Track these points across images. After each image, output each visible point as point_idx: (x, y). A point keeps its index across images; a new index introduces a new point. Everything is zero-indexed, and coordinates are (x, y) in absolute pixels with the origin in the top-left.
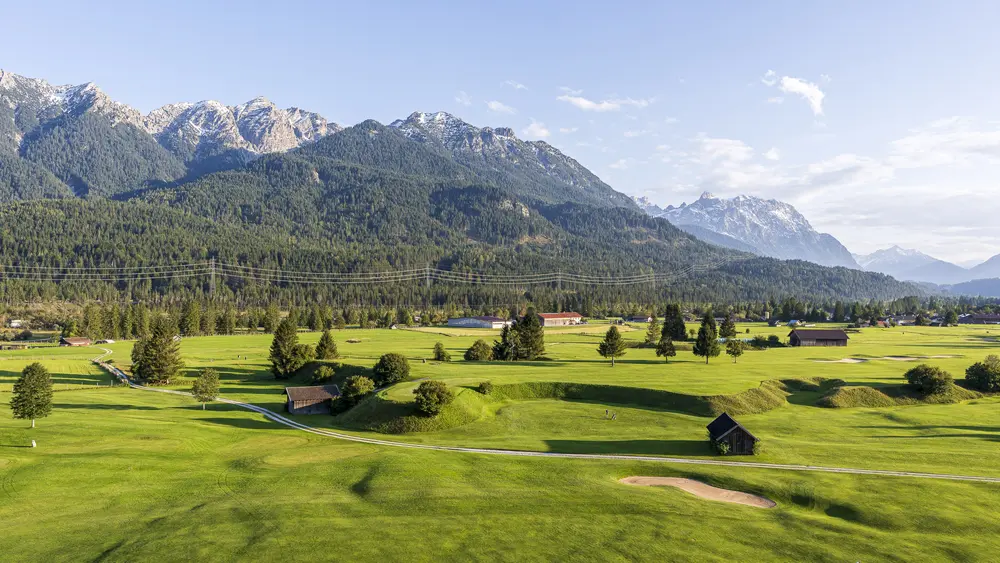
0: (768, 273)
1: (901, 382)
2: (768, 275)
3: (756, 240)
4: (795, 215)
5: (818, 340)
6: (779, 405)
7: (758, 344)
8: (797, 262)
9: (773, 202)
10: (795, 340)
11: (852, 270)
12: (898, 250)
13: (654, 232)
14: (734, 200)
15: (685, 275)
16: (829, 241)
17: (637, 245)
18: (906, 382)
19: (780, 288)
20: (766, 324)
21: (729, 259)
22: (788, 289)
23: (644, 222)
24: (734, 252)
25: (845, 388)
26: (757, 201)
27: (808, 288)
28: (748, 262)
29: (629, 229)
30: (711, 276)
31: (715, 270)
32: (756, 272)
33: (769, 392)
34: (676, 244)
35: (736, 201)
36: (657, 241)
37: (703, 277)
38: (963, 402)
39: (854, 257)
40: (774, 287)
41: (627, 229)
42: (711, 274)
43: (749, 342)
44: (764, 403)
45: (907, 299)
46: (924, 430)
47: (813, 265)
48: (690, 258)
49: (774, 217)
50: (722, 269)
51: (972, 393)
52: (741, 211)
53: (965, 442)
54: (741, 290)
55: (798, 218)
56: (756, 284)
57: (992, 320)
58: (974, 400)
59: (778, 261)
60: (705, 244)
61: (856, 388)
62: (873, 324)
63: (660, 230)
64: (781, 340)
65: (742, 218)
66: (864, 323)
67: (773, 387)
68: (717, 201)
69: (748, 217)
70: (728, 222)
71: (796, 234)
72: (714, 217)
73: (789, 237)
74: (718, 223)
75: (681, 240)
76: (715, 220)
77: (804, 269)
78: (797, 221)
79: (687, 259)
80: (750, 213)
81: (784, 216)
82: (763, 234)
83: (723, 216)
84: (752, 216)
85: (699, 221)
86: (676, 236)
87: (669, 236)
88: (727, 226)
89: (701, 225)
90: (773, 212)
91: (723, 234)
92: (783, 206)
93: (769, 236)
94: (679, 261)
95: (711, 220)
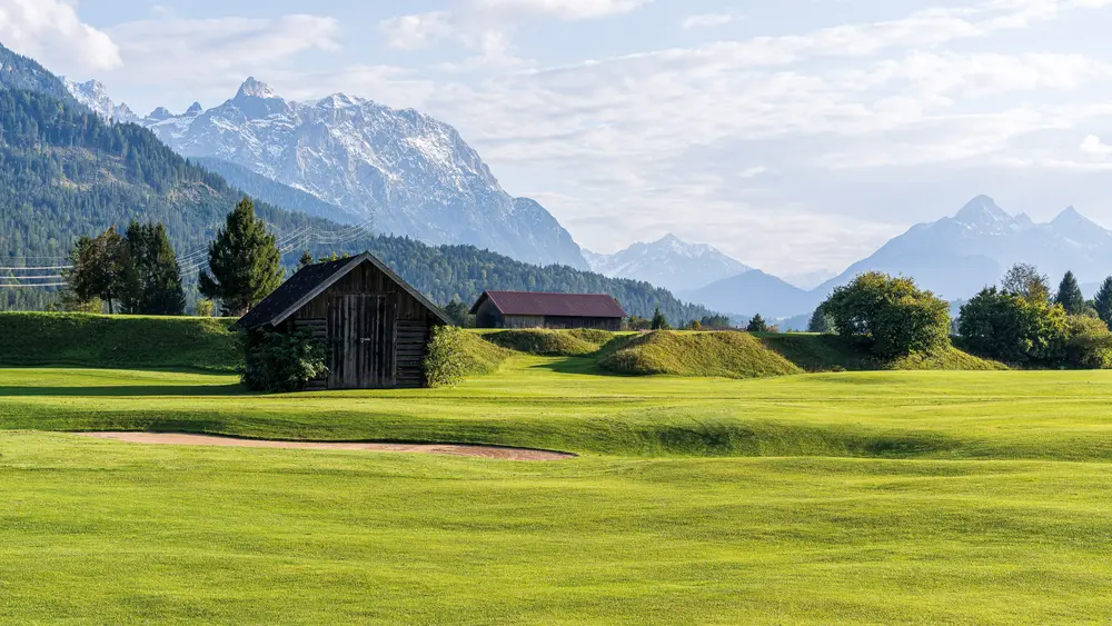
4: (461, 150)
8: (465, 252)
9: (411, 116)
12: (674, 244)
13: (118, 161)
14: (320, 104)
16: (532, 214)
17: (67, 194)
23: (89, 135)
26: (374, 110)
29: (48, 150)
34: (172, 195)
35: (324, 107)
36: (124, 184)
41: (42, 149)
49: (413, 151)
52: (337, 133)
55: (467, 158)
63: (130, 156)
65: (339, 151)
68: (278, 104)
69: (351, 149)
70: (304, 157)
71: (461, 194)
72: (271, 143)
73: (445, 203)
74: (281, 158)
75: (185, 186)
76: (274, 150)
77: (483, 268)
78: (464, 163)
79: (202, 235)
80: (358, 140)
81: (435, 152)
82: (387, 191)
83: (292, 143)
84: (362, 146)
85: (233, 150)
86: (173, 173)
87: (156, 175)
88: (303, 167)
89: (236, 161)
90: (410, 139)
91: (293, 185)
92: (433, 128)
93: (400, 197)
94: (181, 237)
95: (264, 150)
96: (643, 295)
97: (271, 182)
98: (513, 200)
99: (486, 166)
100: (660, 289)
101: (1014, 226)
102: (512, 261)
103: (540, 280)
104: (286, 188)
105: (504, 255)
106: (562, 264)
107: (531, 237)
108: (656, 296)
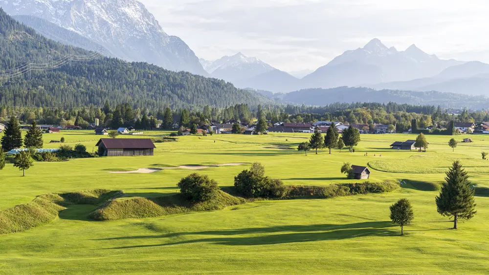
0: (112, 76)
1: (174, 191)
2: (113, 79)
3: (105, 38)
4: (146, 14)
5: (125, 149)
6: (47, 221)
7: (64, 154)
8: (143, 65)
10: (103, 150)
11: (195, 76)
12: (241, 57)
15: (19, 74)
16: (178, 44)
18: (178, 191)
19: (124, 92)
20: (93, 131)
21: (71, 57)
22: (132, 94)
24: (80, 51)
25: (119, 200)
27: (152, 93)
28: (92, 62)
30: (49, 76)
31: (55, 70)
32: (100, 74)
33: (39, 208)
34: (11, 37)
37: (40, 77)
38: (227, 208)
39: (201, 62)
40: (118, 92)
42: (51, 75)
43: (54, 152)
44: (29, 219)
45: (238, 107)
46: (173, 237)
47: (159, 69)
48: (27, 55)
49: (124, 14)
50: (63, 69)
51: (237, 199)
52: (89, 5)
53: (200, 247)
54: (82, 93)
55: (148, 18)
56: (97, 87)
57: (298, 128)
58: (236, 206)
59: (124, 63)
60: (45, 39)
61: (129, 199)
62: (193, 132)
64: (89, 150)
65: (90, 13)
66: (185, 131)
67: (46, 201)
69: (96, 12)
70: (75, 16)
71: (145, 34)
72: (59, 9)
73: (138, 37)
74: (63, 16)
75: (17, 33)
76: (61, 12)
77: (149, 73)
78: (147, 20)
79: (24, 56)
80: (99, 8)
81: (134, 15)
82: (112, 32)
83: (69, 9)
84: (101, 11)
85: (42, 11)
86: (11, 28)
87: (3, 28)
88: (74, 20)
89: (43, 17)
90: (122, 8)
91: (69, 29)
92: (133, 3)
93: (118, 34)
94: (14, 58)
95: (56, 11)
96: (219, 86)
97: (59, 27)
98: (169, 37)
99: (157, 22)
100: (228, 83)
101: (389, 53)
102: (163, 70)
103: (174, 79)
104: (65, 30)
105: (160, 67)
106: (185, 71)
107: (177, 53)
108: (226, 86)
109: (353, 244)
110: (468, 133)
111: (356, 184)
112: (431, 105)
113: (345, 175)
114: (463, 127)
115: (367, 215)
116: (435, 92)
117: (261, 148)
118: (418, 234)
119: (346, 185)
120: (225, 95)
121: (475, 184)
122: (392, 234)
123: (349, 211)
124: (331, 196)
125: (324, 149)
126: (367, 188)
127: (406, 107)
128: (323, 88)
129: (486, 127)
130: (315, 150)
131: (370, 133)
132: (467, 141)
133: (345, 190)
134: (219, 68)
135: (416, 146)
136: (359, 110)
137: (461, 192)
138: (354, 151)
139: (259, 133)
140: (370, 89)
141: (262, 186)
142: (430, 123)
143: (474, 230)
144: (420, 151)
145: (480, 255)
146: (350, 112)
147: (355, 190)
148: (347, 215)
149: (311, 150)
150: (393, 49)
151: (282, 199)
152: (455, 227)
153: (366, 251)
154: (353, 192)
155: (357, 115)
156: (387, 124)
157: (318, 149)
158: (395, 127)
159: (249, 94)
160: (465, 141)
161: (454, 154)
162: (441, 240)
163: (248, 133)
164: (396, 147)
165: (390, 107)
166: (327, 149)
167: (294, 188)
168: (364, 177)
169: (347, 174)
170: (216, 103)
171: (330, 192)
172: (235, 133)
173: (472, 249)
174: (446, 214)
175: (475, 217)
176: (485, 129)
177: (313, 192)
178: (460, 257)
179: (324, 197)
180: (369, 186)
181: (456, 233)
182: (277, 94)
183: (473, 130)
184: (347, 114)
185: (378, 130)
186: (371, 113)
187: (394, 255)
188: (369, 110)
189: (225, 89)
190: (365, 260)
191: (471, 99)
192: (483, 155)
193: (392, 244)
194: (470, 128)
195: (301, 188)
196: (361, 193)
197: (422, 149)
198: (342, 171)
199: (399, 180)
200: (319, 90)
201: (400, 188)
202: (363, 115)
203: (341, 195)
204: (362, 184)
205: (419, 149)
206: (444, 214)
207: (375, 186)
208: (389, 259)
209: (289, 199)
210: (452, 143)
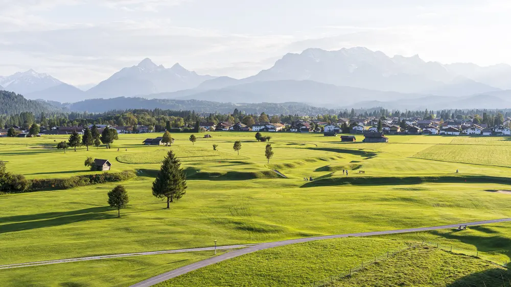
12: (33, 73)
96: (10, 98)
100: (18, 95)
101: (158, 70)
108: (16, 97)
109: (69, 229)
110: (211, 131)
111: (96, 175)
112: (188, 110)
113: (89, 168)
114: (207, 126)
115: (95, 201)
116: (194, 100)
117: (28, 148)
118: (134, 215)
119: (86, 176)
120: (15, 106)
121: (198, 170)
122: (109, 217)
123: (82, 199)
124: (72, 186)
125: (82, 147)
126: (106, 178)
127: (168, 112)
128: (104, 99)
129: (225, 125)
130: (74, 148)
131: (133, 133)
132: (207, 137)
133: (85, 181)
134: (13, 82)
135: (163, 142)
136: (128, 115)
137: (171, 177)
138: (109, 148)
139: (32, 136)
140: (143, 99)
141: (4, 181)
142: (182, 124)
143: (184, 208)
144: (166, 145)
145: (179, 229)
146: (119, 117)
147: (94, 180)
148: (77, 203)
149: (70, 148)
150: (161, 67)
151: (24, 192)
152: (168, 207)
153: (78, 235)
154: (93, 182)
155: (125, 118)
156: (148, 126)
157: (77, 147)
158: (154, 128)
159: (38, 104)
160: (206, 136)
161: (194, 147)
162: (152, 219)
163: (23, 136)
164: (147, 143)
165: (156, 112)
166: (85, 147)
167: (37, 181)
168: (106, 168)
169: (90, 167)
170: (6, 112)
171: (71, 183)
172: (10, 136)
173: (174, 225)
174: (160, 196)
175: (183, 197)
176: (224, 127)
177: (54, 184)
178: (161, 233)
179: (64, 188)
180: (108, 177)
181: (167, 212)
182: (64, 104)
183: (214, 128)
184: (117, 118)
185: (141, 131)
186: (137, 117)
187: (103, 237)
188: (136, 114)
189: (16, 100)
190: (70, 244)
191: (222, 105)
192: (214, 147)
193: (106, 226)
194: (213, 127)
195: (43, 182)
196: (100, 182)
197: (169, 144)
198: (86, 165)
199: (137, 169)
200: (101, 100)
201: (136, 177)
202: (130, 118)
203: (81, 186)
204: (101, 175)
205: (165, 144)
206: (158, 196)
207: (113, 175)
208: (97, 240)
209: (30, 191)
210: (193, 139)
